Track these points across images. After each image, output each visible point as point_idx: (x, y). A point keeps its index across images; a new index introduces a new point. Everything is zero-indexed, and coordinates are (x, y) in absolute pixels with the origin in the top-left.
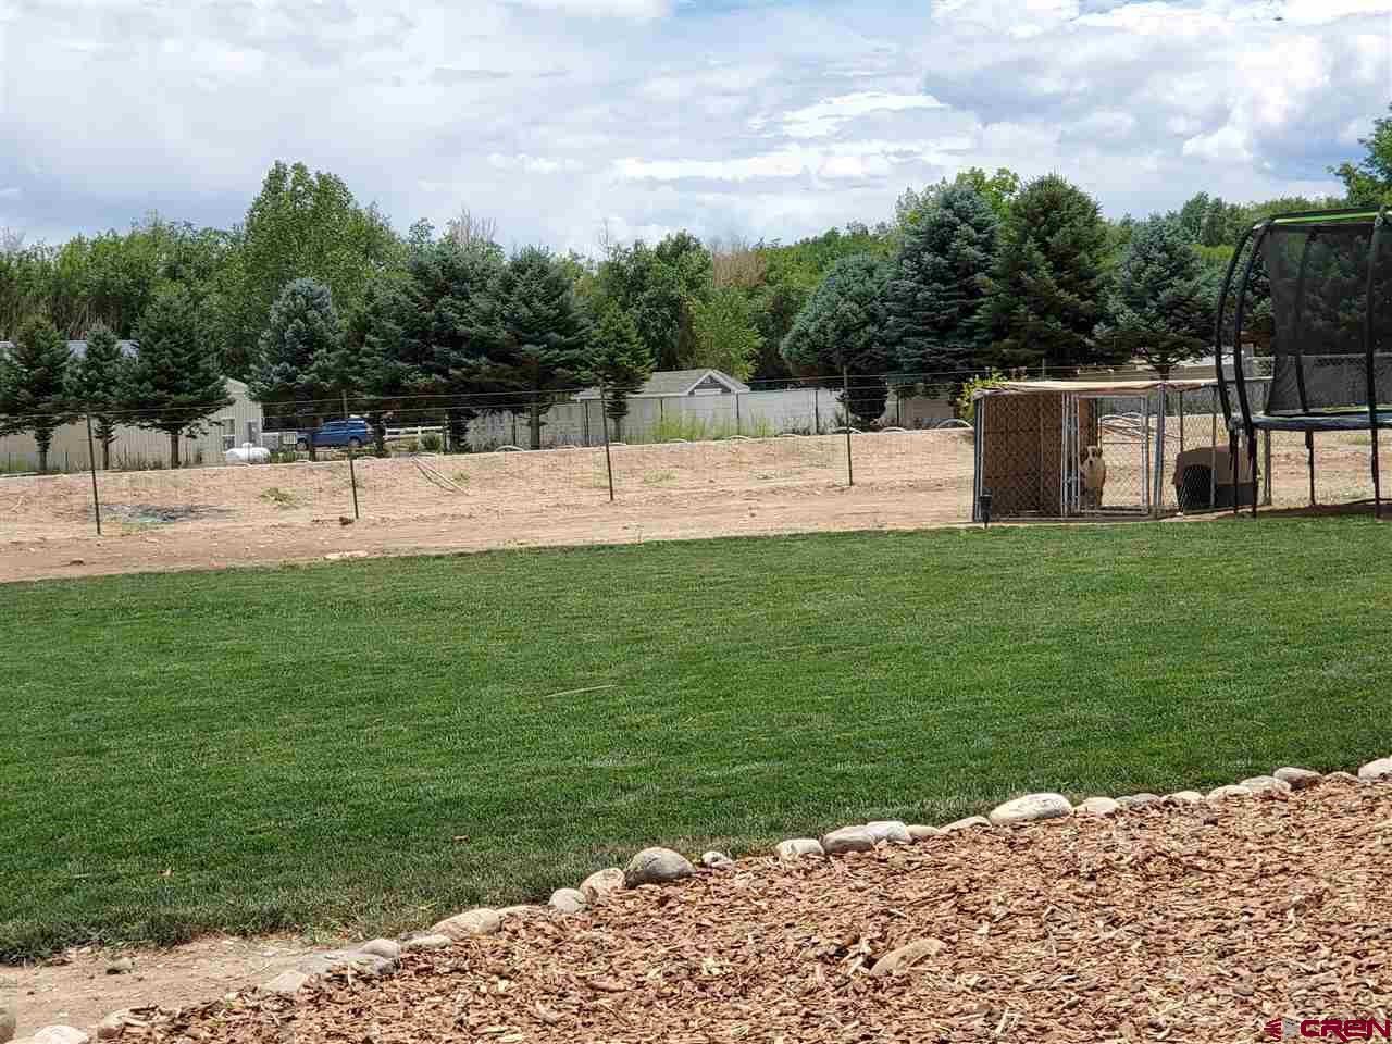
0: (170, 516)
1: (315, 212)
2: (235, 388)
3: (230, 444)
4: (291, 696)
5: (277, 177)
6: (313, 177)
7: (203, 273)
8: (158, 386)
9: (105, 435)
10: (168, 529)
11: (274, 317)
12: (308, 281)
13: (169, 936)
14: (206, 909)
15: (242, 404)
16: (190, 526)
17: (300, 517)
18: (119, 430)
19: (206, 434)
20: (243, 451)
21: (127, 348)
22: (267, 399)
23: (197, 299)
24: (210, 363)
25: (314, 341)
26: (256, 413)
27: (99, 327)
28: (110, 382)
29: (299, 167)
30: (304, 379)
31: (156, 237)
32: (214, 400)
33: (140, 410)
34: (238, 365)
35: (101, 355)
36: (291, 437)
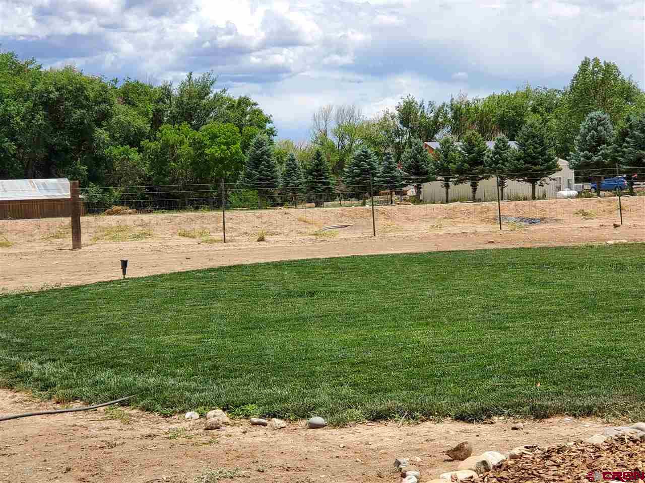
0: (532, 222)
1: (603, 80)
2: (562, 163)
3: (559, 189)
5: (585, 64)
6: (602, 64)
7: (549, 110)
8: (526, 162)
9: (501, 184)
10: (533, 228)
11: (582, 130)
12: (599, 112)
13: (540, 414)
14: (557, 403)
15: (565, 170)
16: (542, 226)
17: (594, 223)
18: (508, 182)
19: (548, 184)
20: (565, 192)
21: (513, 145)
22: (577, 169)
23: (545, 121)
24: (552, 152)
25: (600, 141)
26: (571, 175)
27: (501, 135)
28: (505, 160)
29: (596, 60)
30: (595, 159)
31: (526, 95)
32: (552, 168)
33: (517, 173)
34: (564, 153)
35: (501, 148)
36: (588, 186)
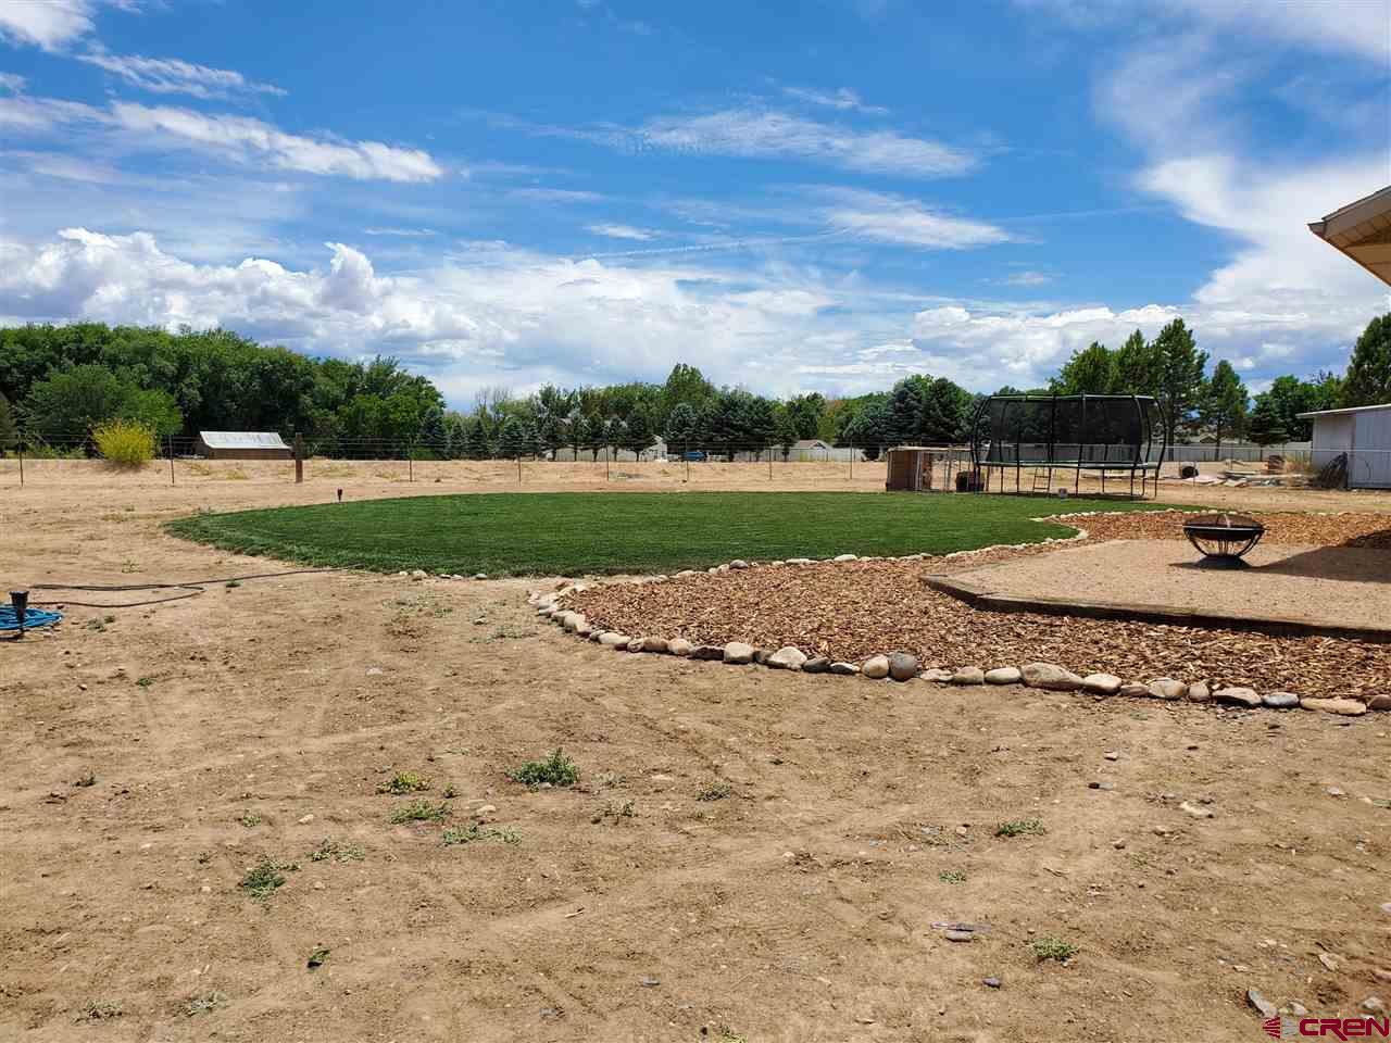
0: (630, 477)
1: (689, 380)
2: (658, 439)
3: (656, 457)
4: (655, 524)
5: (678, 367)
6: (689, 368)
7: (651, 400)
8: (634, 437)
9: (615, 452)
10: (631, 480)
11: (672, 415)
12: (684, 404)
13: (610, 573)
14: (620, 567)
15: (660, 445)
16: (636, 480)
17: (670, 479)
18: (620, 451)
19: (649, 452)
20: (660, 460)
21: (624, 424)
22: (668, 443)
23: (648, 408)
24: (650, 430)
25: (685, 424)
26: (665, 448)
27: (615, 416)
28: (618, 435)
29: (685, 366)
30: (681, 437)
31: (636, 386)
32: (652, 443)
33: (626, 445)
34: (659, 432)
35: (616, 425)
36: (676, 457)
